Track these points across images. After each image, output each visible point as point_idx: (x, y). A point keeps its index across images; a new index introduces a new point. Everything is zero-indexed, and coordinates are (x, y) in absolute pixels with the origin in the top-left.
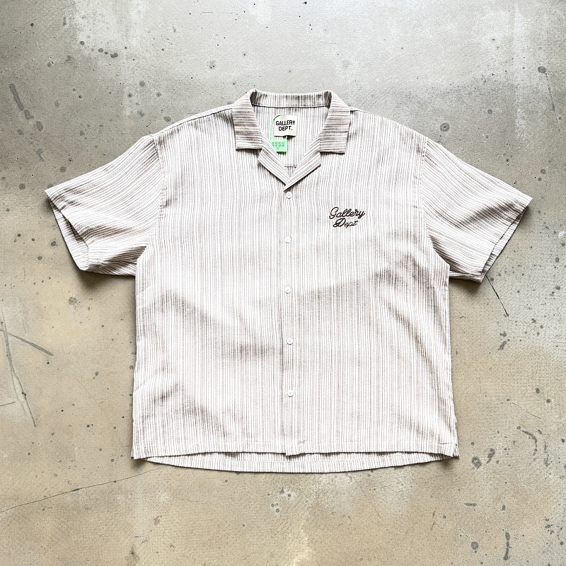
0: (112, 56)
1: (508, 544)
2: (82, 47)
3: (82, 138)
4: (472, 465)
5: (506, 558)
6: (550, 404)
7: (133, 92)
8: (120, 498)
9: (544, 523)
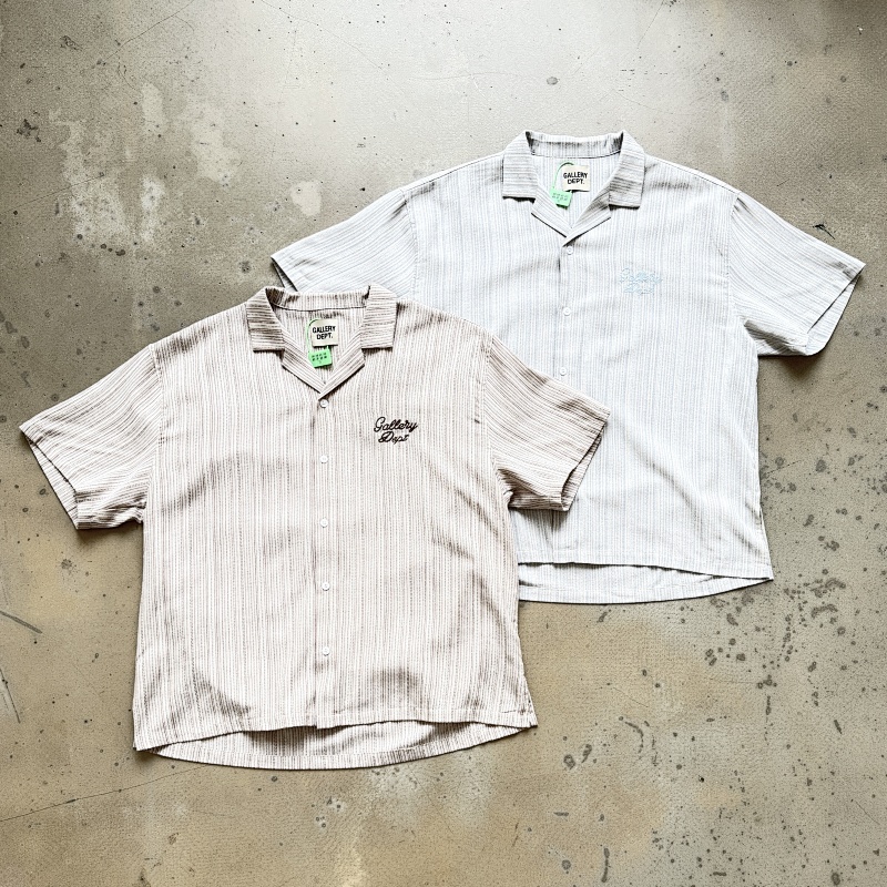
0: (118, 254)
1: (607, 863)
2: (80, 242)
3: (80, 358)
4: (564, 765)
5: (604, 880)
6: (659, 690)
7: (144, 300)
8: (126, 811)
9: (652, 837)
